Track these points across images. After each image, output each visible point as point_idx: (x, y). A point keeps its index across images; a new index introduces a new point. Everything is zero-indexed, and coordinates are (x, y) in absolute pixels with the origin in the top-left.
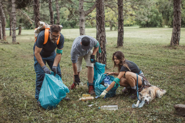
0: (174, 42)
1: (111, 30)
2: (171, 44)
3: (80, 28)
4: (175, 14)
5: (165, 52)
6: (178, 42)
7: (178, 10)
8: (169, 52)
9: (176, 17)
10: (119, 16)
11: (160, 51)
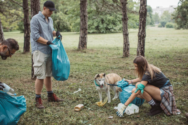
0: (82, 46)
2: (79, 48)
4: (82, 18)
5: (78, 56)
6: (85, 46)
7: (85, 14)
8: (83, 56)
9: (83, 21)
10: (24, 20)
11: (74, 55)
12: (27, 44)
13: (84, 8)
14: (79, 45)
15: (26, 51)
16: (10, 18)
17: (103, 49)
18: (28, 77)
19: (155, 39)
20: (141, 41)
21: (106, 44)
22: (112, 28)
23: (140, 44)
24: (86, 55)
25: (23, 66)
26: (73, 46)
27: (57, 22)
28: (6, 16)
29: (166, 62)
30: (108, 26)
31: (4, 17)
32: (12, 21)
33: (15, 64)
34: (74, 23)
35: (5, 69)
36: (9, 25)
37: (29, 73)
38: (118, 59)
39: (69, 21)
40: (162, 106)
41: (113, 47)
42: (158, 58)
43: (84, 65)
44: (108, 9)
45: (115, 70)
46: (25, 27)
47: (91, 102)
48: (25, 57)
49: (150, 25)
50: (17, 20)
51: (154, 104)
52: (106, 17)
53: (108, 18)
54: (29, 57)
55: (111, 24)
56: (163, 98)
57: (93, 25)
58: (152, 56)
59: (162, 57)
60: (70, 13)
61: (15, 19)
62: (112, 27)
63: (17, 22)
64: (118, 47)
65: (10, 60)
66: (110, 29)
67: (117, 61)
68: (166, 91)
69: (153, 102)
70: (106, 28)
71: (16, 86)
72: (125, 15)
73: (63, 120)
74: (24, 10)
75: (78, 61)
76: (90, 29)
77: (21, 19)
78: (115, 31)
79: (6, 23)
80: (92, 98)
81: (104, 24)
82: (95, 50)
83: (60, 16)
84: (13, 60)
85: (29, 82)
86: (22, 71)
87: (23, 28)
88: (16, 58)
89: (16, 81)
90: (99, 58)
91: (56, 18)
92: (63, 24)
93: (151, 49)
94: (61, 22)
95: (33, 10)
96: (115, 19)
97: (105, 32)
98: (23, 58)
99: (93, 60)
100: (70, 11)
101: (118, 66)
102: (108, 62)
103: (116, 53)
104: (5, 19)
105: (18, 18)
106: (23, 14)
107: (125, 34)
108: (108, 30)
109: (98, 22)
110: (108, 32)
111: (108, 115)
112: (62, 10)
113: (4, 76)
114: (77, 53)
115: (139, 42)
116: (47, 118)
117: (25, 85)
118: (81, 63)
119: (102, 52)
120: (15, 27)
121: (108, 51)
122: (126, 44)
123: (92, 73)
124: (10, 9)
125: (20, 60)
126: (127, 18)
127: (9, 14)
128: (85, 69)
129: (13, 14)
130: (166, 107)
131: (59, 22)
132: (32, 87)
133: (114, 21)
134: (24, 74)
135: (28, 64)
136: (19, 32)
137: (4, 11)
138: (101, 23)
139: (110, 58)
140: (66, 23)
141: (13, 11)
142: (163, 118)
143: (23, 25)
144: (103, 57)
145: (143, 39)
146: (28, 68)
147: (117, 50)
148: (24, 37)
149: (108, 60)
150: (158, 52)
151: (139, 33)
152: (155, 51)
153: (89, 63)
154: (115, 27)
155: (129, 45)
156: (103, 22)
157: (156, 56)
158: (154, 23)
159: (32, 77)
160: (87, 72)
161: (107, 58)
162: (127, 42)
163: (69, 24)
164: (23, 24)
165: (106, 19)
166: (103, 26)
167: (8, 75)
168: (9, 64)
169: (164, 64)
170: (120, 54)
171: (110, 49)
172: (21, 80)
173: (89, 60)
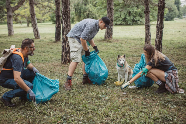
0: (108, 37)
1: (28, 26)
2: (105, 38)
3: (8, 24)
4: (108, 10)
5: (104, 45)
6: (111, 36)
7: (111, 7)
8: (109, 45)
9: (109, 13)
10: (56, 12)
11: (100, 45)
12: (58, 33)
13: (111, 1)
14: (106, 35)
15: (57, 40)
16: (43, 10)
17: (128, 39)
18: (59, 62)
19: (179, 31)
20: (159, 32)
21: (132, 35)
22: (139, 21)
23: (159, 34)
24: (112, 44)
25: (54, 53)
26: (100, 36)
27: (87, 14)
28: (40, 8)
29: (184, 52)
30: (135, 19)
31: (38, 9)
32: (45, 13)
33: (48, 51)
34: (103, 15)
35: (39, 55)
36: (42, 16)
37: (60, 59)
38: (139, 49)
39: (98, 13)
40: (166, 87)
41: (137, 38)
42: (177, 48)
43: (108, 53)
44: (134, 2)
45: (136, 57)
46: (56, 19)
47: (110, 82)
48: (56, 45)
49: (178, 17)
50: (49, 12)
51: (161, 83)
52: (133, 10)
53: (135, 10)
54: (60, 46)
55: (137, 16)
56: (167, 79)
57: (120, 17)
58: (172, 47)
59: (181, 48)
60: (99, 5)
61: (48, 11)
62: (139, 19)
63: (49, 14)
64: (142, 38)
65: (43, 48)
66: (137, 21)
67: (138, 50)
68: (169, 74)
69: (159, 83)
70: (132, 20)
71: (48, 69)
72: (147, 8)
73: (86, 95)
74: (56, 3)
75: (104, 50)
76: (118, 20)
77: (53, 11)
78: (141, 23)
79: (39, 15)
80: (111, 79)
81: (131, 16)
82: (120, 40)
83: (89, 8)
84: (45, 48)
85: (59, 65)
86: (53, 57)
87: (55, 19)
88: (48, 46)
89: (48, 65)
90: (123, 47)
91: (86, 10)
92: (92, 16)
93: (173, 40)
94: (91, 14)
95: (63, 4)
96: (142, 12)
97: (131, 24)
98: (54, 46)
99: (117, 49)
100: (99, 3)
101: (139, 55)
102: (131, 50)
103: (139, 43)
104: (38, 11)
105: (50, 10)
106: (55, 6)
107: (147, 26)
108: (134, 22)
109: (125, 15)
110: (134, 24)
111: (123, 92)
112: (91, 3)
113: (38, 61)
114: (103, 42)
115: (157, 32)
116: (73, 92)
117: (56, 68)
118: (106, 51)
119: (126, 42)
120: (47, 18)
121: (132, 41)
122: (148, 34)
123: (114, 60)
124: (43, 2)
125: (51, 48)
126: (149, 11)
127: (42, 6)
128: (109, 56)
129: (46, 6)
130: (170, 88)
131: (88, 13)
132: (61, 69)
133: (140, 14)
134: (55, 60)
135: (59, 51)
136: (51, 23)
137: (37, 3)
138: (128, 15)
139: (133, 47)
140: (95, 15)
141: (46, 4)
142: (168, 95)
143: (55, 17)
144: (127, 46)
145: (161, 30)
146: (58, 55)
147: (141, 40)
148: (56, 27)
149: (130, 49)
150: (179, 43)
151: (157, 25)
152: (176, 42)
153: (113, 52)
154: (141, 19)
155: (150, 35)
156: (130, 14)
157: (176, 46)
158: (182, 16)
159: (62, 61)
160: (110, 59)
161: (130, 47)
162: (148, 33)
163: (98, 16)
164: (55, 15)
165: (133, 12)
166: (130, 18)
167: (41, 60)
168: (42, 51)
169: (181, 54)
170: (143, 44)
171: (134, 39)
172: (52, 64)
173: (113, 49)
